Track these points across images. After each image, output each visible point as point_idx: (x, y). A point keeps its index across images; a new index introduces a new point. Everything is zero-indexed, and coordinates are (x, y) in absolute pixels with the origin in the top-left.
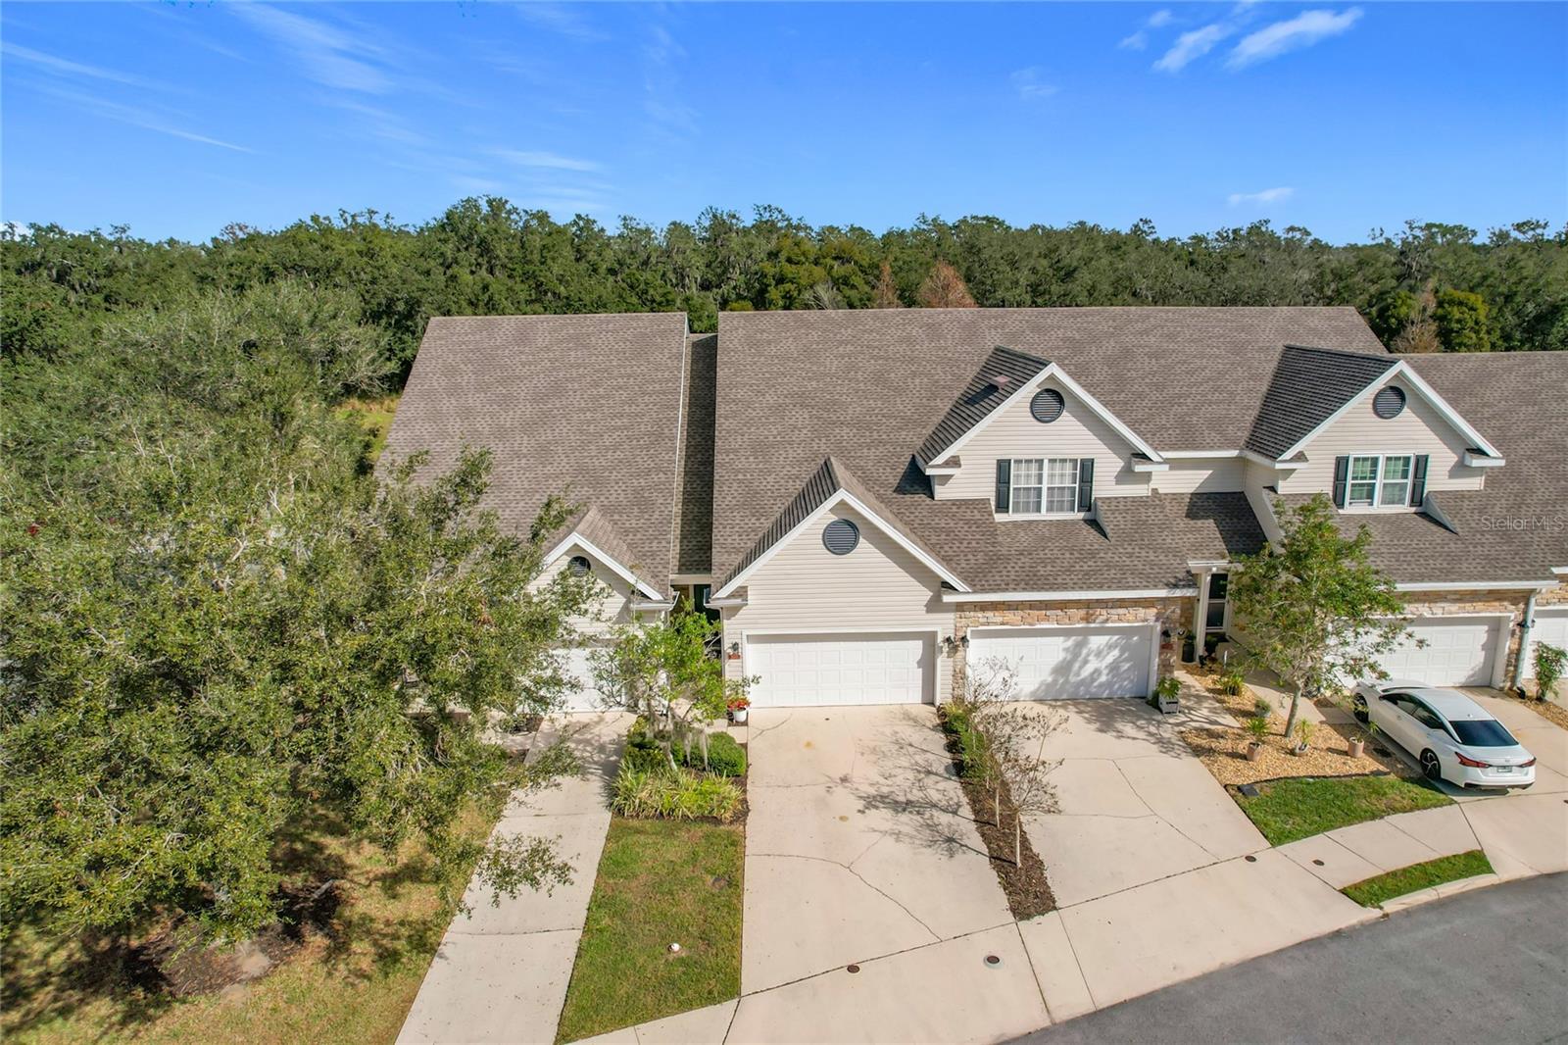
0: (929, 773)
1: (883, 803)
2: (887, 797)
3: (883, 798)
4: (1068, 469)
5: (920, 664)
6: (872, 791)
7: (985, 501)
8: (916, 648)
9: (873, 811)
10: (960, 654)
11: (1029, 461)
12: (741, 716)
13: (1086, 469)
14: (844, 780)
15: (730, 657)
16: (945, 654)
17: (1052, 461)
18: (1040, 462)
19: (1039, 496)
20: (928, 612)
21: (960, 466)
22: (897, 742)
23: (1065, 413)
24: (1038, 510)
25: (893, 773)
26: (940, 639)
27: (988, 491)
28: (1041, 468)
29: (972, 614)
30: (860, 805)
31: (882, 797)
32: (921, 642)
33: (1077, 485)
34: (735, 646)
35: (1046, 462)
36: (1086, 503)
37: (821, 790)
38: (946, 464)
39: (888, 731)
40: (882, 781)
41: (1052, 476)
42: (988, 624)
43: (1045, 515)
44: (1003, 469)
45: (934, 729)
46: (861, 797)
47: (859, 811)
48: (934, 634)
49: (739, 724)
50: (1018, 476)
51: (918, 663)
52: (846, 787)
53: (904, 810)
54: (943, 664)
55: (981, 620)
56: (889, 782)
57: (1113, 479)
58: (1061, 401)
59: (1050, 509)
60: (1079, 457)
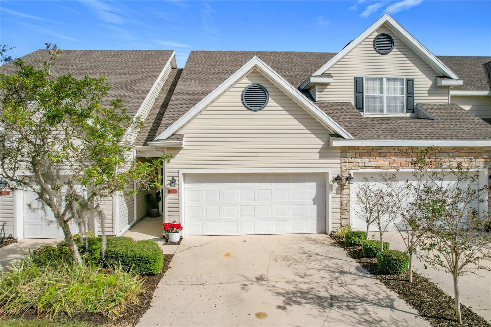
0: (343, 272)
1: (305, 298)
2: (307, 293)
3: (304, 294)
4: (398, 85)
5: (315, 201)
6: (291, 288)
7: (349, 103)
8: (311, 188)
9: (295, 306)
10: (345, 191)
11: (374, 79)
12: (175, 237)
13: (410, 85)
14: (260, 279)
15: (169, 192)
16: (334, 192)
17: (389, 79)
18: (381, 79)
19: (382, 102)
20: (321, 157)
21: (332, 77)
22: (304, 253)
23: (394, 49)
24: (382, 111)
25: (308, 273)
26: (330, 178)
27: (349, 97)
28: (381, 84)
29: (353, 160)
30: (280, 301)
31: (301, 293)
32: (316, 183)
33: (405, 95)
34: (173, 182)
35: (385, 80)
36: (411, 108)
37: (236, 288)
38: (323, 75)
39: (295, 247)
40: (298, 279)
41: (388, 89)
42: (365, 167)
43: (385, 114)
44: (358, 83)
45: (332, 245)
46: (279, 294)
47: (279, 307)
48: (325, 175)
49: (172, 243)
50: (367, 89)
51: (314, 200)
52: (262, 285)
53: (331, 305)
54: (333, 199)
55: (360, 164)
56: (306, 280)
57: (426, 92)
58: (392, 41)
59: (389, 111)
60: (405, 77)
